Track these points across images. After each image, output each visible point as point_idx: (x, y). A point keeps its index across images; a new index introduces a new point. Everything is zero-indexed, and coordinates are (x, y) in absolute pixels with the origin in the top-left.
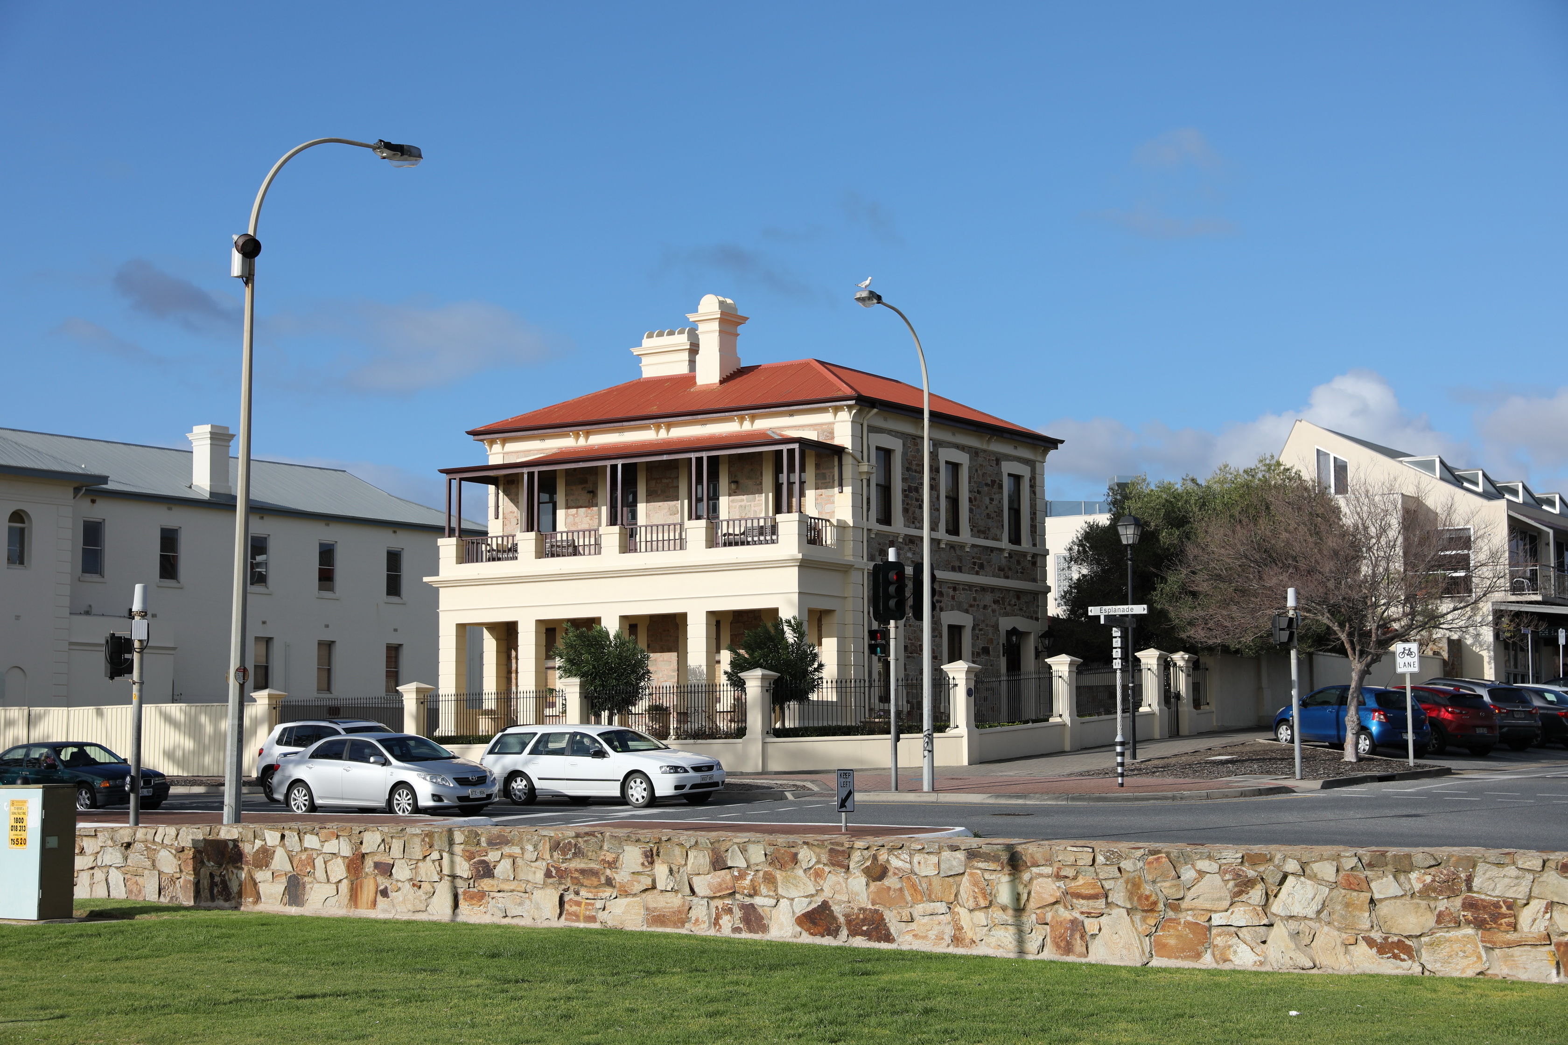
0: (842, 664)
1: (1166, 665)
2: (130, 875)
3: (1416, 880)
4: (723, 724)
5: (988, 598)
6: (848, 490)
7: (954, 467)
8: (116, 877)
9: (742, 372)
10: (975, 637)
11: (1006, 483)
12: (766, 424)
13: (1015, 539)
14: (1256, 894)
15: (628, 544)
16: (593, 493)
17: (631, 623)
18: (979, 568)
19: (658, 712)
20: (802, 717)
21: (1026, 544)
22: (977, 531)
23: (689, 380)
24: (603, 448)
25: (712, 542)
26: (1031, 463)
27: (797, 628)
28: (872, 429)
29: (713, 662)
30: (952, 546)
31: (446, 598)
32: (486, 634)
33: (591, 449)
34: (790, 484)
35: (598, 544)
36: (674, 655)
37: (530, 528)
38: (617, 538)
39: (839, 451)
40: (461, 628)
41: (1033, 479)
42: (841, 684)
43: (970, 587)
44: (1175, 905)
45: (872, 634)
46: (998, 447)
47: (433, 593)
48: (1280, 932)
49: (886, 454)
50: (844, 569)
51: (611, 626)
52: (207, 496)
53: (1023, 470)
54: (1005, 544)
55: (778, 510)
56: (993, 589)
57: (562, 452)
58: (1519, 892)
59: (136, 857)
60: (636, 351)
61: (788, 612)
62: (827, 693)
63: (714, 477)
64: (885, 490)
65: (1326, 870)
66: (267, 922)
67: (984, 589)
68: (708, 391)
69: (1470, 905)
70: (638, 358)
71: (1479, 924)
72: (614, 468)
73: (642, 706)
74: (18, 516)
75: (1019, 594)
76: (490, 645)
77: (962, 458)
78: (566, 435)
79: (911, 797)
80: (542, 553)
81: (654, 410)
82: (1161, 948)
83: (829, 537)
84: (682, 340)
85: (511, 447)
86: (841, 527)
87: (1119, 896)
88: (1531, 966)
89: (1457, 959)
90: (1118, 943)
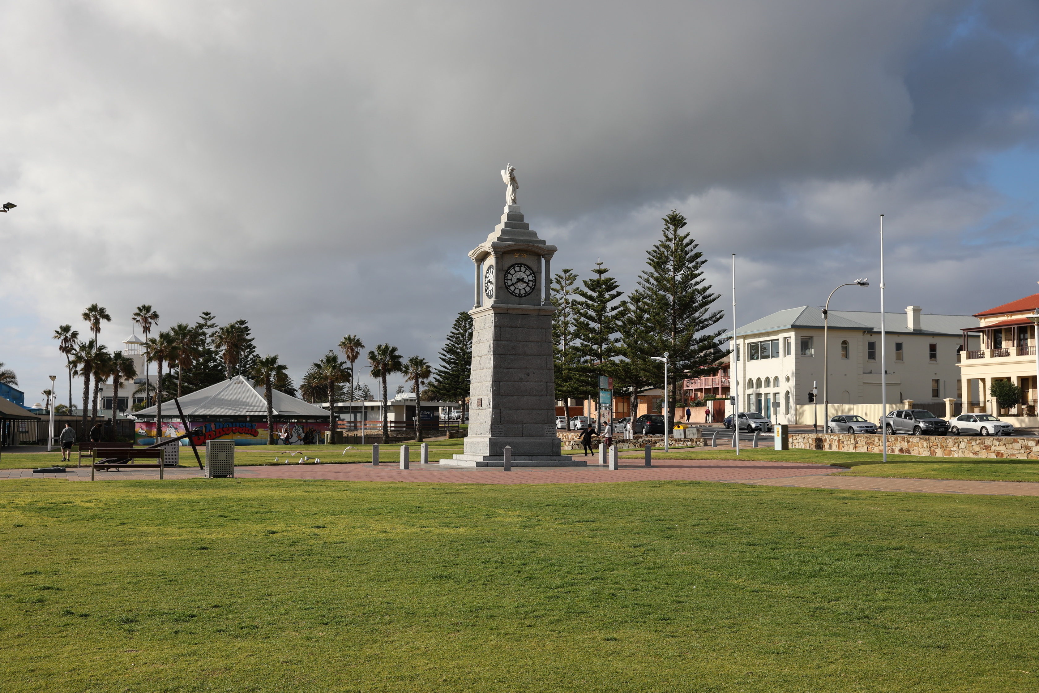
2: (805, 444)
3: (978, 442)
8: (802, 444)
14: (957, 445)
16: (1010, 336)
31: (963, 371)
32: (980, 382)
38: (1015, 351)
40: (969, 380)
44: (946, 447)
47: (959, 369)
48: (960, 451)
52: (912, 331)
58: (991, 444)
59: (805, 440)
65: (965, 440)
66: (827, 452)
69: (985, 446)
71: (986, 449)
72: (1014, 328)
74: (844, 342)
76: (980, 385)
78: (1004, 316)
80: (992, 356)
82: (945, 454)
87: (939, 445)
88: (993, 456)
89: (983, 455)
90: (939, 454)
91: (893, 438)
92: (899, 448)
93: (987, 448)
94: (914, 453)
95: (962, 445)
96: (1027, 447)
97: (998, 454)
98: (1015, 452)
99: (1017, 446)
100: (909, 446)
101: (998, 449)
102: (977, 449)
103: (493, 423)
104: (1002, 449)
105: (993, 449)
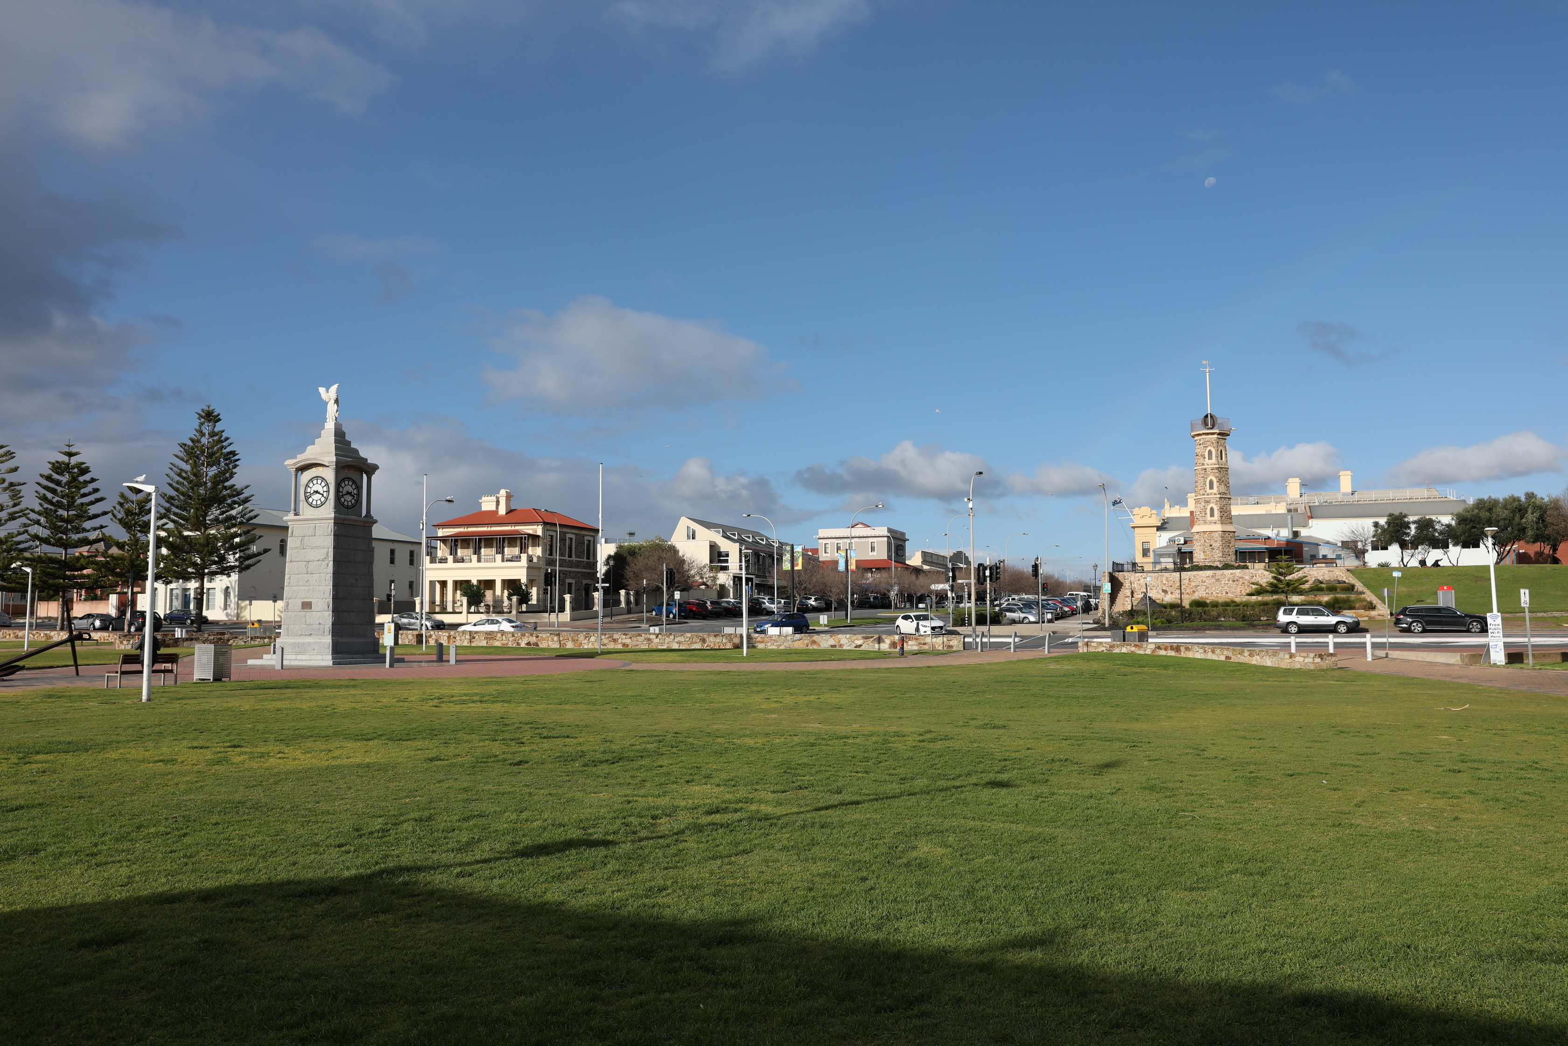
0: (538, 594)
1: (628, 594)
4: (505, 610)
5: (580, 575)
6: (540, 548)
7: (571, 539)
9: (512, 511)
10: (576, 586)
11: (586, 542)
12: (517, 528)
13: (588, 558)
15: (479, 560)
16: (469, 544)
17: (479, 582)
18: (577, 567)
19: (487, 606)
20: (527, 608)
21: (591, 560)
22: (577, 556)
23: (496, 512)
24: (472, 532)
25: (503, 561)
26: (594, 537)
27: (526, 585)
28: (547, 530)
29: (502, 592)
30: (569, 561)
31: (426, 573)
33: (468, 532)
34: (525, 544)
35: (471, 559)
36: (491, 591)
37: (451, 554)
39: (538, 536)
40: (431, 582)
41: (594, 541)
42: (538, 600)
43: (575, 572)
45: (544, 589)
46: (583, 532)
47: (422, 571)
49: (552, 536)
50: (539, 568)
51: (475, 582)
53: (591, 539)
54: (585, 560)
55: (521, 553)
56: (581, 572)
57: (460, 533)
60: (480, 501)
61: (524, 580)
62: (534, 601)
63: (504, 542)
64: (551, 546)
67: (578, 572)
68: (502, 516)
70: (481, 503)
73: (482, 604)
75: (589, 573)
76: (438, 586)
77: (573, 536)
78: (462, 528)
79: (552, 629)
80: (453, 561)
81: (487, 522)
83: (535, 560)
84: (494, 498)
85: (444, 530)
86: (538, 557)
88: (620, 647)
89: (611, 646)
90: (570, 645)
91: (519, 634)
92: (526, 642)
93: (615, 641)
94: (543, 645)
95: (593, 639)
96: (649, 640)
97: (624, 645)
98: (638, 643)
99: (640, 639)
100: (538, 640)
101: (624, 641)
102: (605, 641)
103: (333, 624)
104: (628, 641)
105: (620, 641)
